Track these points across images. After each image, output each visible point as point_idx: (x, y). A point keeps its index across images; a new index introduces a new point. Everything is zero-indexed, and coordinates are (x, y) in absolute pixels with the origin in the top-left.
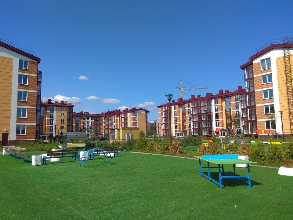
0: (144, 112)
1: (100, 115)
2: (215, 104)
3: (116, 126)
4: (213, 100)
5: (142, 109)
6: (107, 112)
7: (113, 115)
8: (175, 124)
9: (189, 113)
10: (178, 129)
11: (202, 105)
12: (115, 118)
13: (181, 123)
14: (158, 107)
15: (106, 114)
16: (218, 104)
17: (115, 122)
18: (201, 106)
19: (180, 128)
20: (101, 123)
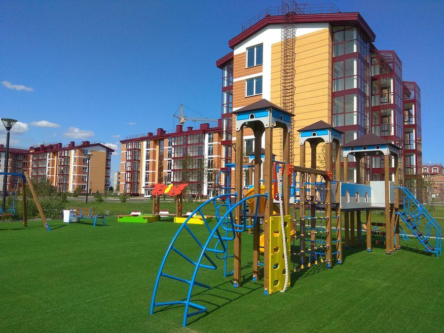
0: (104, 151)
1: (25, 151)
2: (209, 142)
3: (50, 173)
4: (207, 136)
5: (99, 144)
6: (39, 146)
7: (46, 152)
8: (146, 173)
9: (170, 155)
10: (150, 183)
11: (189, 142)
12: (49, 157)
13: (157, 172)
14: (121, 142)
15: (37, 149)
16: (214, 143)
17: (49, 164)
18: (187, 145)
19: (153, 180)
20: (26, 165)
